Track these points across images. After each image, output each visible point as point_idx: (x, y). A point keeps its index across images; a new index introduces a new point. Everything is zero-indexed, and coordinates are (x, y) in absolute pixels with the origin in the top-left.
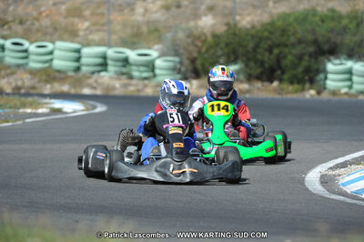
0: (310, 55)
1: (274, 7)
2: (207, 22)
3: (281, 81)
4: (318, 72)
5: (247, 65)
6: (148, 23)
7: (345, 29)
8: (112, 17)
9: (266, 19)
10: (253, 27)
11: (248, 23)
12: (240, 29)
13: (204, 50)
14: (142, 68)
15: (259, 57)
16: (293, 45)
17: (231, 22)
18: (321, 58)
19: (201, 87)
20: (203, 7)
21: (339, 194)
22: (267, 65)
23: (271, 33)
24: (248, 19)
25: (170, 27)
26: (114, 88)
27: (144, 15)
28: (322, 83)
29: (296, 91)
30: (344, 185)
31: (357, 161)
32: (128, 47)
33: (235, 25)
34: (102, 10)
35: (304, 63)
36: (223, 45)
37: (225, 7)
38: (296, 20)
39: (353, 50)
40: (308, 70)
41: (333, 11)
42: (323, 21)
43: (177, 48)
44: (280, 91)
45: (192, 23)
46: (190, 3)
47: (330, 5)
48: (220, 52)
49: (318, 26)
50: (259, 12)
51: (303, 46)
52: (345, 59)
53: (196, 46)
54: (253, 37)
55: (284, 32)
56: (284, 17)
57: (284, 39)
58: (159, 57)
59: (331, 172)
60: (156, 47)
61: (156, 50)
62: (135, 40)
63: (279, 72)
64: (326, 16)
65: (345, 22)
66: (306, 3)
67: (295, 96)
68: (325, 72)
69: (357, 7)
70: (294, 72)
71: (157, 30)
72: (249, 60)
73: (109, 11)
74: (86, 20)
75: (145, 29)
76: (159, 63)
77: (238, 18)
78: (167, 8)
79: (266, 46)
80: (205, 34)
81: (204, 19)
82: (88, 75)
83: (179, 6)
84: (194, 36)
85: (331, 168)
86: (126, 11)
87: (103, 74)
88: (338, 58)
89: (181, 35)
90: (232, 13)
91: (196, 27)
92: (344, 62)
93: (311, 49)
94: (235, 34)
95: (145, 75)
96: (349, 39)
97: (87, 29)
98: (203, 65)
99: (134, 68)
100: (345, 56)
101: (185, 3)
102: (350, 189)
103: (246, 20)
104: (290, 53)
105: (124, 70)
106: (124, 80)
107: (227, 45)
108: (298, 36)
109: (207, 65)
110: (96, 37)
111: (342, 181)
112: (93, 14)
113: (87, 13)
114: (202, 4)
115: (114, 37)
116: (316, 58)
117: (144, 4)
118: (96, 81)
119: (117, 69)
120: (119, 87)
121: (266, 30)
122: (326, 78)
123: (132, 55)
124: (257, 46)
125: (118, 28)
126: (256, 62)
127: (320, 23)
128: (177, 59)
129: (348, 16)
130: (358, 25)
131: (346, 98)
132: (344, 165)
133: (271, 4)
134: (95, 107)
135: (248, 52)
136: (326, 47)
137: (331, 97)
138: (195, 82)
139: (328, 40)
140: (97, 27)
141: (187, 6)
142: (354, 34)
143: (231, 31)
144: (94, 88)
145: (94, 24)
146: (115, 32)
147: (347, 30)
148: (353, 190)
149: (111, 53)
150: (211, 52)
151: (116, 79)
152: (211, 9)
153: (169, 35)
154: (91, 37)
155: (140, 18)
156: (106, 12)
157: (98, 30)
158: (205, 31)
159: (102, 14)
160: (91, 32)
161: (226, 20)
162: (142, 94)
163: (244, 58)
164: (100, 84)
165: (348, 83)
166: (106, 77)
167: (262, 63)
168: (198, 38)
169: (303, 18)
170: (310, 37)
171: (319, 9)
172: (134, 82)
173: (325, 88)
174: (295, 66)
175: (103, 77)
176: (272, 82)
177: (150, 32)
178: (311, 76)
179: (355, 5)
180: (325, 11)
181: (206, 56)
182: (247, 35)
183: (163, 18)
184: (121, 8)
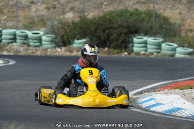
0: (125, 34)
1: (106, 8)
2: (70, 16)
3: (109, 47)
4: (129, 43)
5: (91, 39)
6: (38, 16)
7: (143, 19)
8: (18, 13)
9: (101, 14)
10: (94, 19)
11: (92, 16)
12: (88, 19)
13: (68, 30)
14: (35, 41)
15: (98, 34)
16: (116, 28)
17: (83, 16)
18: (131, 35)
19: (66, 50)
20: (68, 8)
21: (138, 108)
22: (102, 39)
23: (104, 22)
24: (92, 14)
25: (50, 18)
26: (20, 51)
27: (36, 12)
28: (131, 48)
29: (117, 53)
30: (141, 103)
31: (148, 91)
32: (27, 30)
33: (85, 17)
34: (14, 9)
35: (122, 38)
36: (78, 28)
37: (80, 8)
38: (117, 15)
39: (147, 31)
40: (124, 42)
41: (137, 10)
42: (131, 15)
43: (53, 30)
44: (109, 53)
45: (62, 17)
46: (61, 6)
47: (135, 7)
48: (77, 32)
49: (129, 18)
50: (97, 11)
51: (121, 28)
52: (143, 36)
53: (64, 29)
54: (94, 23)
55: (111, 21)
56: (111, 13)
57: (111, 25)
58: (44, 35)
59: (134, 97)
60: (42, 29)
61: (42, 31)
62: (31, 25)
63: (108, 42)
64: (133, 12)
65: (143, 16)
66: (122, 5)
67: (116, 55)
68: (133, 42)
69: (150, 8)
70: (117, 43)
71: (43, 20)
72: (92, 36)
73: (17, 10)
74: (5, 15)
75: (36, 20)
76: (44, 38)
77: (86, 14)
78: (48, 8)
79: (102, 29)
80: (68, 22)
81: (68, 14)
82: (6, 45)
83: (55, 8)
84: (63, 24)
85: (134, 94)
86: (26, 10)
87: (14, 44)
88: (139, 35)
89: (56, 23)
90: (83, 11)
91: (64, 19)
92: (143, 37)
93: (126, 30)
94: (85, 22)
95: (37, 44)
96: (145, 25)
97: (5, 20)
98: (68, 39)
99: (31, 40)
100: (143, 34)
101: (58, 6)
102: (144, 105)
103: (91, 15)
104: (114, 32)
105: (25, 41)
106: (25, 47)
107: (80, 28)
108: (118, 23)
109: (70, 39)
110: (10, 24)
111: (140, 101)
112: (8, 11)
113: (5, 11)
114: (67, 6)
115: (20, 24)
116: (128, 35)
117: (36, 6)
118: (10, 48)
119: (22, 41)
120: (22, 51)
121: (102, 20)
122: (133, 46)
123: (30, 34)
124: (97, 29)
125: (22, 19)
126: (96, 37)
127: (130, 16)
128: (54, 36)
129: (145, 13)
130: (150, 18)
131: (144, 56)
132: (141, 93)
133: (104, 6)
134: (9, 62)
135: (91, 32)
136: (133, 29)
137: (136, 56)
138: (63, 48)
139: (134, 26)
140: (11, 19)
141: (59, 8)
142: (148, 22)
143: (83, 21)
144: (9, 51)
145: (10, 17)
146: (21, 22)
147: (145, 20)
148: (146, 106)
149: (18, 32)
150: (72, 32)
151: (21, 46)
152: (72, 9)
153: (49, 23)
154: (7, 24)
155: (33, 14)
156: (15, 10)
157: (12, 20)
158: (69, 21)
159: (14, 12)
160: (8, 21)
161: (79, 15)
162: (35, 54)
163: (90, 36)
164: (12, 49)
165: (144, 49)
166: (15, 46)
167: (99, 38)
168: (65, 24)
169: (121, 14)
170: (125, 24)
171: (129, 9)
172: (31, 48)
173: (133, 51)
174: (117, 40)
175: (14, 45)
176: (104, 48)
177: (40, 21)
178: (125, 45)
179: (148, 7)
180: (132, 10)
181: (69, 34)
182: (91, 23)
183: (46, 14)
184: (23, 8)
